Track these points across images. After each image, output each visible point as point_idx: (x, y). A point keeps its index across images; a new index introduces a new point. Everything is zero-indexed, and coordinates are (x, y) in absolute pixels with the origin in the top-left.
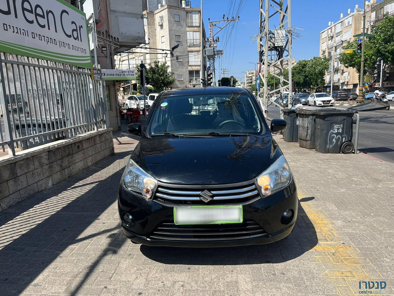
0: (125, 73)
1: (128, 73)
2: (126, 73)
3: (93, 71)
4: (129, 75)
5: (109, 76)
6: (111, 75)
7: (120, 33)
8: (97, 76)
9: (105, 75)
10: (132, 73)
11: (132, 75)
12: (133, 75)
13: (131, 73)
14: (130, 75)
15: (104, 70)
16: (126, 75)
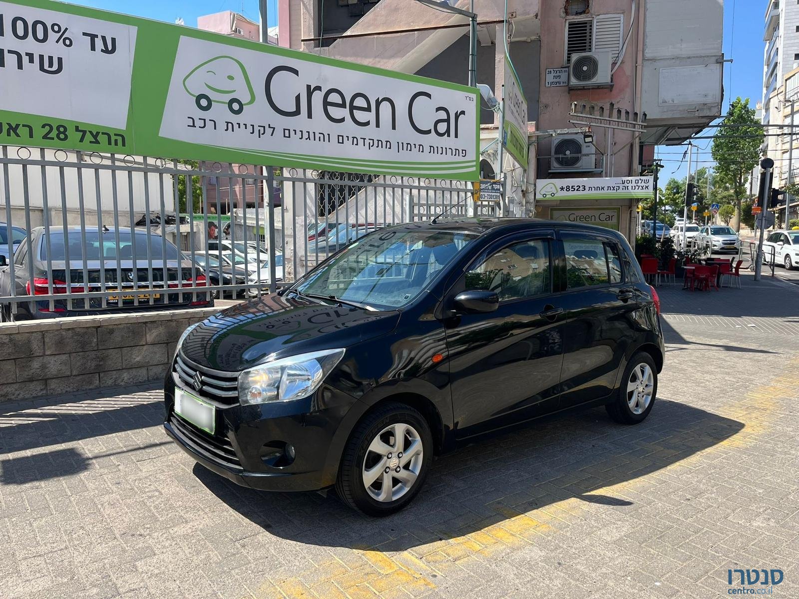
0: (627, 185)
1: (636, 185)
2: (630, 185)
3: (480, 186)
4: (637, 187)
5: (593, 192)
6: (597, 188)
7: (660, 101)
8: (489, 194)
9: (585, 189)
10: (645, 185)
11: (644, 188)
12: (647, 187)
13: (643, 184)
14: (640, 188)
15: (584, 179)
16: (630, 188)
